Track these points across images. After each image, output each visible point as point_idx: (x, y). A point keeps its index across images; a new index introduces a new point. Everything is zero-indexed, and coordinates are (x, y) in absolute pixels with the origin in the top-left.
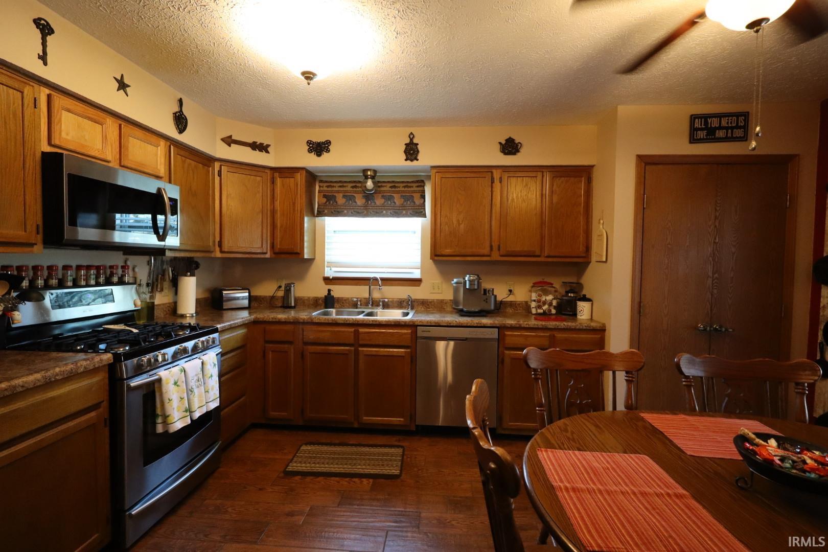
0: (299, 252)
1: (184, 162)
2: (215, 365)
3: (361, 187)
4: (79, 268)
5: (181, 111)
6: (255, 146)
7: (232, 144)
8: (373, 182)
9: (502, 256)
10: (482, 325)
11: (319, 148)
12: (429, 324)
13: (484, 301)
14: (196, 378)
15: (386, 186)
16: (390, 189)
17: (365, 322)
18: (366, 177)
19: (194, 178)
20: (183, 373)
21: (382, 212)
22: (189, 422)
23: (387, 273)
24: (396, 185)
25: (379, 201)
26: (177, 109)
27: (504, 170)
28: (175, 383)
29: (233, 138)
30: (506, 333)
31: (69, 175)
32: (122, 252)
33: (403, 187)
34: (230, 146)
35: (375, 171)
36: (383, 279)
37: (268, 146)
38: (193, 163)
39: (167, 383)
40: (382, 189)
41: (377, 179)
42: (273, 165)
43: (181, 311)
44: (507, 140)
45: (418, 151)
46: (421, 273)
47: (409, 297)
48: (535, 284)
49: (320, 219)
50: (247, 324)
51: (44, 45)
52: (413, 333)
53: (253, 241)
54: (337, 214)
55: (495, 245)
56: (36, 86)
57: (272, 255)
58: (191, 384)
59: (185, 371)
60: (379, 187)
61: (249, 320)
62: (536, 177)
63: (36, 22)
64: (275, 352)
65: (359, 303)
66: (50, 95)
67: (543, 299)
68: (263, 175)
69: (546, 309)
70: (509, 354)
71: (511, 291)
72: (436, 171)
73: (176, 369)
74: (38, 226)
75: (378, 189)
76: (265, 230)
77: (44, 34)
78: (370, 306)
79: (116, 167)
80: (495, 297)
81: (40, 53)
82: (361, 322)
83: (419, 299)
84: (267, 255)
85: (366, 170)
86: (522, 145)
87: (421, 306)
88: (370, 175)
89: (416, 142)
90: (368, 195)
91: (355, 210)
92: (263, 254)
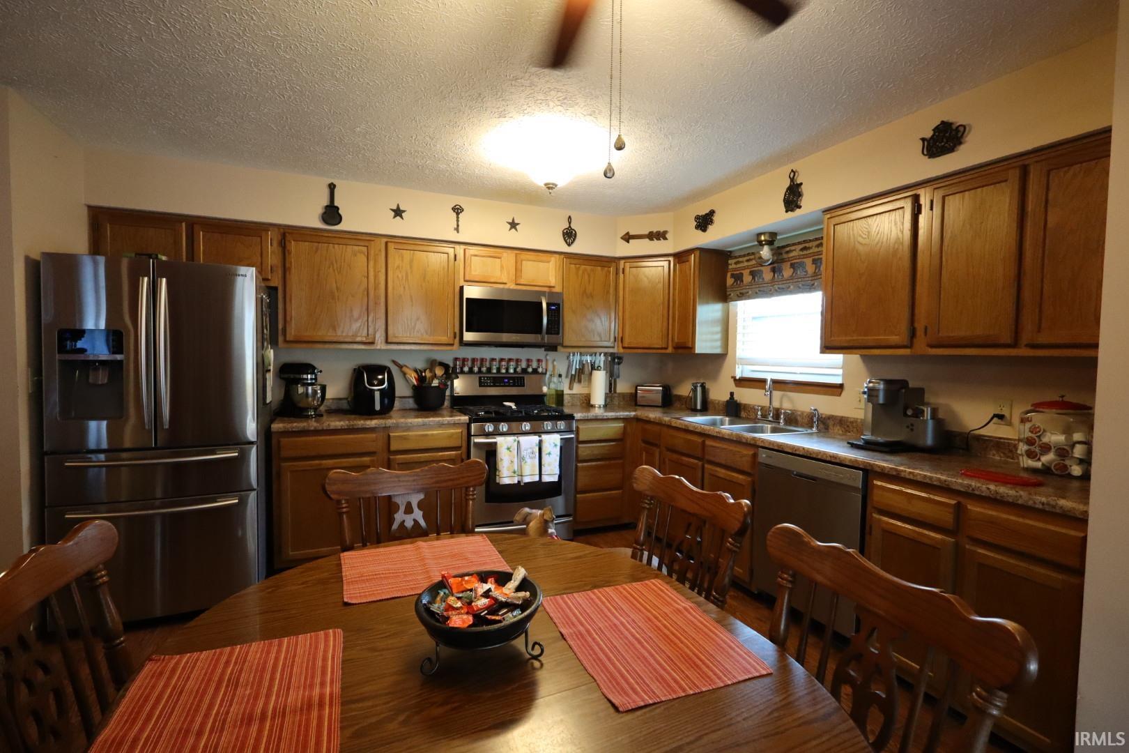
0: (690, 346)
1: (578, 269)
2: (556, 445)
3: (754, 259)
4: (502, 360)
5: (570, 227)
6: (652, 236)
7: (630, 241)
8: (772, 250)
9: (932, 346)
10: (838, 461)
11: (704, 222)
12: (771, 447)
13: (908, 427)
14: (530, 451)
15: (795, 250)
16: (801, 253)
17: (710, 433)
18: (761, 244)
19: (589, 282)
20: (516, 443)
21: (789, 287)
22: (516, 482)
23: (801, 373)
24: (807, 245)
25: (787, 272)
26: (567, 226)
28: (508, 449)
29: (631, 233)
30: (875, 482)
31: (467, 299)
33: (816, 246)
34: (628, 242)
35: (773, 235)
37: (665, 232)
38: (589, 268)
39: (501, 447)
40: (791, 255)
41: (777, 244)
42: (671, 251)
44: (936, 129)
45: (800, 195)
46: (844, 375)
47: (815, 410)
48: (1037, 407)
49: (732, 304)
50: (625, 420)
51: (458, 221)
52: (755, 456)
53: (653, 336)
54: (742, 296)
55: (920, 327)
56: (457, 247)
57: (674, 350)
58: (524, 453)
59: (518, 442)
60: (788, 252)
61: (627, 415)
62: (1006, 181)
63: (454, 209)
64: (646, 452)
65: (759, 413)
66: (465, 250)
67: (1045, 440)
68: (666, 264)
69: (1051, 462)
70: (880, 520)
71: (1001, 417)
72: (829, 216)
73: (510, 439)
74: (455, 334)
75: (785, 256)
76: (665, 324)
77: (458, 214)
78: (770, 419)
79: (513, 286)
80: (939, 423)
81: (456, 227)
82: (707, 432)
83: (836, 416)
84: (670, 350)
85: (759, 235)
86: (967, 129)
87: (838, 427)
88: (765, 241)
89: (799, 182)
90: (776, 266)
91: (761, 289)
92: (666, 348)
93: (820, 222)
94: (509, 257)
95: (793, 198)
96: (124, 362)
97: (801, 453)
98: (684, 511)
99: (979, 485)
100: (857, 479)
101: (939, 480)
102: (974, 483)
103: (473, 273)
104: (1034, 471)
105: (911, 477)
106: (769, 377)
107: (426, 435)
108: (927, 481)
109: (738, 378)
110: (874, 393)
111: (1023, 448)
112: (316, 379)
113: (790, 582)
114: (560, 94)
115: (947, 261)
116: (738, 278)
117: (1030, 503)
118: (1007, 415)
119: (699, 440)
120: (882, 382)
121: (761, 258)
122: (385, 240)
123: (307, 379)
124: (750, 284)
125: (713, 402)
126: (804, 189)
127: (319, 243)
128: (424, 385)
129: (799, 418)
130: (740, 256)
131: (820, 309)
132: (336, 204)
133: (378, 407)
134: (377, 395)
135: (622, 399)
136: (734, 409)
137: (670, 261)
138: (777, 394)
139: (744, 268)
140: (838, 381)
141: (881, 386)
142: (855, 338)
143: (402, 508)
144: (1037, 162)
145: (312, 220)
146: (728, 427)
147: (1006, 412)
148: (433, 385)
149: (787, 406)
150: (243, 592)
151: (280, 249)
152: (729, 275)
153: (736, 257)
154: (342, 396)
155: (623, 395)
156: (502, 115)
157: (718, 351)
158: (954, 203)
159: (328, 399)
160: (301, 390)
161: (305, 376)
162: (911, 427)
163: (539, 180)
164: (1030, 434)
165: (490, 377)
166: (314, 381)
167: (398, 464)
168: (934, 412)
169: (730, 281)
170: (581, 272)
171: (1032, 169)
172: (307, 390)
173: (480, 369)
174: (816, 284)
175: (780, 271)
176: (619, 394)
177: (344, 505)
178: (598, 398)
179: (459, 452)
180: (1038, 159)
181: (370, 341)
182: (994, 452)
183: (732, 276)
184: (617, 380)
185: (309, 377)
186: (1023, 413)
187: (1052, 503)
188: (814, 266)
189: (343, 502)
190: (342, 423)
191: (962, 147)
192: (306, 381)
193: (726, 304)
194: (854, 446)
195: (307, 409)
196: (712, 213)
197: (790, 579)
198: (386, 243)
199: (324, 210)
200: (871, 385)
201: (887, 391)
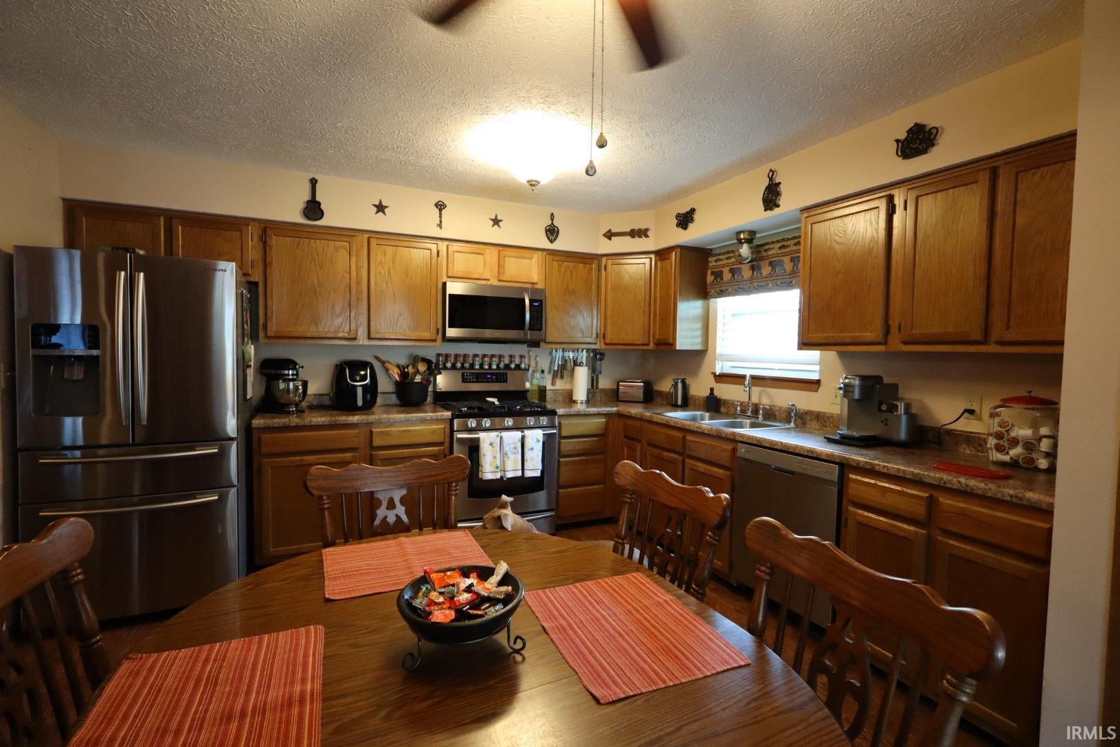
0: (671, 342)
1: (560, 266)
2: (538, 441)
3: (734, 256)
4: (484, 356)
5: (552, 224)
6: (634, 233)
7: (612, 238)
8: (751, 248)
9: (906, 343)
10: (815, 455)
11: (685, 220)
12: (750, 442)
13: (882, 422)
14: (512, 446)
15: (773, 248)
16: (779, 251)
17: (690, 428)
18: (740, 242)
19: (572, 278)
20: (499, 439)
21: (768, 284)
22: (499, 477)
24: (785, 243)
25: (766, 270)
26: (550, 223)
27: (909, 187)
28: (491, 444)
29: (613, 231)
30: (851, 476)
31: (450, 295)
32: (526, 345)
33: (794, 245)
34: (610, 240)
35: (752, 233)
36: (753, 378)
37: (647, 230)
38: (571, 265)
39: (484, 442)
40: (770, 253)
41: (756, 242)
42: (653, 249)
43: (574, 398)
44: (910, 131)
45: (778, 194)
46: (821, 371)
47: (793, 405)
48: (1006, 402)
49: (712, 301)
50: (607, 415)
51: (440, 217)
52: (734, 450)
53: (634, 332)
54: (722, 293)
55: (894, 324)
56: (440, 243)
57: (655, 346)
58: (506, 448)
59: (501, 437)
60: (766, 250)
61: (609, 411)
62: (977, 182)
63: (436, 205)
64: (628, 447)
65: (739, 408)
66: (447, 246)
67: (1013, 434)
68: (647, 261)
69: (1018, 456)
70: (855, 514)
71: (971, 412)
72: (806, 215)
73: (493, 434)
74: (438, 330)
75: (764, 254)
76: (647, 321)
77: (440, 210)
78: (749, 414)
79: (495, 282)
80: (912, 417)
81: (439, 223)
82: (687, 428)
83: (814, 412)
84: (651, 347)
85: (739, 233)
86: (940, 130)
87: (815, 422)
88: (744, 239)
89: (777, 182)
90: (755, 264)
91: (741, 286)
92: (648, 345)
93: (799, 221)
94: (492, 254)
95: (771, 197)
96: (101, 358)
97: (779, 448)
98: (666, 506)
99: (950, 478)
100: (833, 472)
101: (912, 473)
102: (945, 476)
103: (456, 269)
104: (1003, 464)
105: (885, 471)
106: (748, 373)
107: (409, 431)
108: (901, 474)
109: (717, 374)
110: (850, 389)
111: (992, 442)
112: (297, 375)
113: (768, 574)
114: (543, 92)
115: (920, 259)
116: (718, 275)
117: (999, 496)
118: (977, 411)
119: (680, 435)
120: (857, 378)
121: (740, 256)
122: (367, 236)
123: (288, 375)
124: (730, 282)
125: (693, 397)
126: (782, 188)
127: (300, 238)
128: (407, 381)
129: (777, 413)
130: (720, 254)
131: (797, 307)
132: (318, 199)
133: (360, 403)
134: (360, 391)
135: (604, 395)
136: (714, 405)
137: (651, 259)
138: (756, 390)
139: (724, 266)
140: (815, 377)
141: (857, 382)
142: (831, 335)
143: (385, 504)
144: (1006, 164)
145: (293, 213)
146: (708, 422)
147: (975, 407)
148: (415, 381)
149: (766, 401)
150: (221, 590)
151: (261, 243)
152: (709, 272)
153: (716, 255)
154: (324, 392)
155: (604, 391)
156: (485, 111)
157: (699, 347)
158: (927, 204)
159: (309, 395)
160: (282, 386)
161: (286, 372)
162: (885, 422)
163: (523, 178)
164: (999, 429)
165: (473, 373)
166: (295, 377)
167: (381, 460)
168: (908, 407)
169: (710, 278)
170: (563, 269)
171: (1001, 172)
172: (288, 385)
173: (462, 365)
174: (794, 282)
175: (759, 268)
176: (601, 389)
177: (326, 501)
178: (581, 394)
179: (442, 448)
180: (1008, 160)
181: (352, 337)
182: (965, 446)
183: (713, 273)
184: (600, 376)
185: (291, 372)
186: (991, 408)
187: (1019, 495)
188: (792, 263)
189: (325, 498)
190: (324, 419)
191: (934, 149)
192: (287, 377)
193: (706, 301)
194: (830, 441)
195: (288, 405)
196: (693, 211)
197: (768, 571)
198: (369, 238)
199: (305, 205)
200: (847, 381)
201: (862, 387)
